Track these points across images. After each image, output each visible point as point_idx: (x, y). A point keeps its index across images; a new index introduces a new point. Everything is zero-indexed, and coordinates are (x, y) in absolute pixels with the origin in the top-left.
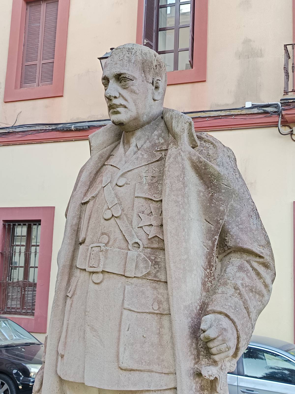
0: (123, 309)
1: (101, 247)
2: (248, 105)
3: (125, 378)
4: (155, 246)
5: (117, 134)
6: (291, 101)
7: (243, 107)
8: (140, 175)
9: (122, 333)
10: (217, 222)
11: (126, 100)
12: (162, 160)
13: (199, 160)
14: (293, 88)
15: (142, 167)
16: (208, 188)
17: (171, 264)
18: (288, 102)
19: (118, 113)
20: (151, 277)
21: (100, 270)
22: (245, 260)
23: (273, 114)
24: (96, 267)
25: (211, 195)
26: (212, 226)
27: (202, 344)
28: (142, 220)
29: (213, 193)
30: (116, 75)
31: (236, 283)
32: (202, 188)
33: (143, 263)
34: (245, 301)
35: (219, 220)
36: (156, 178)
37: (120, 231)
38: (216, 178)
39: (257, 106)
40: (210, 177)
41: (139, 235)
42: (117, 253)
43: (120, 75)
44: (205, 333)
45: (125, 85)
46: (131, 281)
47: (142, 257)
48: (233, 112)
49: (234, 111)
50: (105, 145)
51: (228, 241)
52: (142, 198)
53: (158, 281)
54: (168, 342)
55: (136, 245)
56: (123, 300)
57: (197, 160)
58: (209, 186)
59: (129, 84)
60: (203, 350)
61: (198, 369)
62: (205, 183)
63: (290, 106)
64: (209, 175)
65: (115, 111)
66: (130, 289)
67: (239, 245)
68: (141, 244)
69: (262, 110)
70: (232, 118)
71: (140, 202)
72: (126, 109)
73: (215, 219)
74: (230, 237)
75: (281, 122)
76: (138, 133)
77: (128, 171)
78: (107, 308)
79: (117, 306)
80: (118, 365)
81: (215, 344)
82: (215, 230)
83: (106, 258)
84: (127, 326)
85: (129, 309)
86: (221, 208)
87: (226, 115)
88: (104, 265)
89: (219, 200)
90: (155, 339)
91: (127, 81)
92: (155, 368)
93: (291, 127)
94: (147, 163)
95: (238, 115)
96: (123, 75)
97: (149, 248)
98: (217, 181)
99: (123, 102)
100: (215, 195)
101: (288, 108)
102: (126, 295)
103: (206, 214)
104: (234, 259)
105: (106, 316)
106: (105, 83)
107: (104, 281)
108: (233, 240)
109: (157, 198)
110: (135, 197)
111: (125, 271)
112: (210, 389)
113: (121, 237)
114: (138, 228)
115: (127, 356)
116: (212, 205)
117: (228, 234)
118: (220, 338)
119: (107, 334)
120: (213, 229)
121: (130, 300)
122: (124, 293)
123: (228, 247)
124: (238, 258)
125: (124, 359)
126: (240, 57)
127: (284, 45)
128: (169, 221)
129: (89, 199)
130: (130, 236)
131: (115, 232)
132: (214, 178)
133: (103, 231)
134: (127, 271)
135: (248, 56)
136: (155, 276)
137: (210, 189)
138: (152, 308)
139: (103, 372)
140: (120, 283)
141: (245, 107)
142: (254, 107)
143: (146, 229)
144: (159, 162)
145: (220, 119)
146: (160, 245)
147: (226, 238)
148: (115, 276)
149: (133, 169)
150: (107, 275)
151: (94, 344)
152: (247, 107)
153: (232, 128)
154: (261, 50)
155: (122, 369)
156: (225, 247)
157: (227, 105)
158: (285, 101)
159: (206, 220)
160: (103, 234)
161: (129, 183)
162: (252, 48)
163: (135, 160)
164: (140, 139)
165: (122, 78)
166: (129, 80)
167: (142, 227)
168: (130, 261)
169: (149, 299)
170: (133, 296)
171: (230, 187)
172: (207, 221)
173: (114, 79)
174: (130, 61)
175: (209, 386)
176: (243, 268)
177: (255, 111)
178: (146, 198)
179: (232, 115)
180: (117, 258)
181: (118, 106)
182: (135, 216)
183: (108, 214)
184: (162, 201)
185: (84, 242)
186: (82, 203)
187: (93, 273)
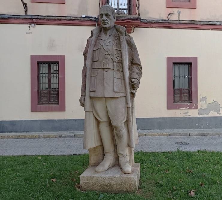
0: (114, 78)
1: (107, 62)
4: (120, 62)
7: (81, 17)
12: (117, 39)
13: (128, 40)
15: (113, 41)
22: (137, 66)
24: (106, 67)
28: (116, 55)
35: (132, 56)
37: (111, 58)
41: (116, 59)
42: (111, 64)
49: (78, 18)
51: (134, 62)
52: (115, 49)
53: (120, 71)
55: (115, 62)
56: (114, 75)
61: (131, 91)
67: (137, 63)
69: (89, 19)
70: (77, 21)
72: (108, 24)
74: (134, 60)
79: (112, 77)
83: (109, 65)
85: (116, 78)
88: (108, 67)
97: (118, 63)
99: (108, 22)
107: (108, 71)
111: (113, 68)
113: (111, 60)
114: (116, 57)
120: (131, 58)
125: (115, 89)
129: (98, 49)
130: (114, 59)
131: (109, 58)
138: (120, 77)
140: (112, 71)
142: (86, 17)
145: (72, 21)
148: (111, 69)
150: (109, 69)
152: (83, 17)
153: (77, 25)
160: (106, 58)
161: (110, 45)
165: (107, 15)
170: (116, 74)
173: (105, 15)
182: (114, 54)
183: (107, 53)
184: (121, 50)
185: (97, 61)
186: (93, 50)
187: (105, 69)
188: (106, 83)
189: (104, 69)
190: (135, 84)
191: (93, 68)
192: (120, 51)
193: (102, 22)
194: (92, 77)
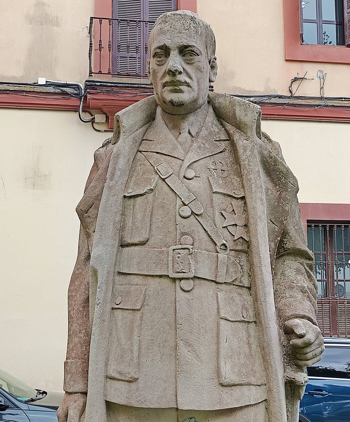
0: (220, 319)
1: (190, 249)
2: (42, 81)
3: (227, 395)
4: (239, 248)
5: (148, 115)
6: (99, 84)
7: (35, 83)
8: (208, 168)
9: (221, 345)
10: (282, 222)
11: (190, 78)
12: (225, 152)
13: (269, 155)
14: (100, 69)
15: (207, 158)
16: (276, 185)
17: (263, 268)
18: (95, 85)
19: (181, 91)
20: (237, 282)
21: (192, 275)
22: (300, 262)
23: (73, 96)
24: (186, 273)
25: (279, 194)
26: (276, 227)
27: (285, 351)
28: (225, 218)
29: (281, 191)
30: (181, 46)
31: (304, 286)
32: (270, 185)
33: (232, 267)
34: (314, 304)
35: (283, 220)
36: (225, 171)
37: (204, 231)
38: (285, 176)
39: (52, 84)
40: (278, 174)
41: (225, 235)
42: (207, 256)
43: (186, 47)
44: (305, 338)
45: (190, 60)
46: (220, 288)
47: (232, 260)
48: (23, 88)
49: (25, 87)
50: (137, 127)
51: (286, 243)
52: (221, 193)
53: (242, 286)
54: (256, 352)
55: (223, 247)
56: (218, 309)
57: (268, 155)
58: (277, 183)
59: (195, 60)
60: (286, 357)
61: (288, 377)
62: (272, 180)
63: (97, 90)
64: (278, 172)
65: (176, 89)
66: (222, 296)
67: (297, 247)
68: (227, 245)
69: (59, 89)
70: (23, 94)
71: (219, 199)
72: (189, 88)
73: (280, 219)
74: (289, 239)
75: (83, 107)
76: (191, 118)
77: (194, 162)
78: (202, 319)
79: (213, 316)
80: (219, 381)
81: (312, 349)
82: (279, 231)
83: (197, 262)
84: (225, 337)
85: (226, 318)
86: (287, 208)
87: (16, 91)
88: (195, 270)
89: (285, 199)
90: (247, 350)
91: (194, 55)
92: (253, 380)
93: (93, 114)
94: (212, 154)
95: (31, 91)
96: (191, 48)
97: (233, 251)
98: (285, 178)
99: (188, 80)
100: (283, 193)
101: (95, 92)
102: (220, 303)
103: (273, 213)
104: (288, 262)
105: (202, 328)
106: (162, 53)
107: (196, 288)
108: (292, 242)
109: (238, 195)
110: (214, 193)
111: (216, 276)
112: (290, 397)
113: (206, 238)
114: (223, 227)
115: (229, 371)
116: (280, 204)
117: (287, 236)
118: (317, 342)
119: (204, 348)
120: (277, 230)
121: (225, 308)
122: (217, 301)
123: (284, 249)
124: (292, 261)
125: (226, 374)
126: (31, 21)
127: (91, 18)
128: (258, 221)
129: (146, 192)
130: (217, 237)
131: (198, 232)
132: (282, 175)
133: (183, 231)
134: (219, 277)
135: (41, 22)
136: (241, 282)
137: (278, 187)
138: (242, 315)
139: (202, 391)
140: (212, 289)
141: (37, 83)
142: (48, 84)
143: (231, 229)
144: (223, 154)
145: (7, 94)
146: (245, 247)
147: (284, 240)
148: (206, 282)
149: (198, 160)
150: (197, 281)
151: (189, 361)
152: (39, 83)
153: (22, 107)
154: (57, 18)
155: (223, 386)
156: (280, 249)
157: (15, 78)
158: (92, 83)
159: (270, 220)
160: (183, 234)
161: (198, 175)
162: (46, 13)
163: (198, 150)
164: (192, 124)
165: (188, 51)
166: (195, 55)
167: (227, 226)
168: (222, 265)
169: (239, 307)
170: (226, 303)
171: (295, 186)
172: (272, 222)
173: (177, 51)
174: (197, 32)
175: (289, 394)
176: (300, 271)
177: (51, 89)
178: (224, 194)
179: (23, 91)
180: (207, 261)
181: (181, 83)
182: (217, 214)
183: (186, 212)
184: (243, 198)
185: (143, 244)
186: (125, 197)
187: (180, 279)
188: (188, 344)
189: (174, 280)
190: (308, 344)
191: (120, 273)
192: (241, 203)
193: (167, 79)
194: (118, 313)
